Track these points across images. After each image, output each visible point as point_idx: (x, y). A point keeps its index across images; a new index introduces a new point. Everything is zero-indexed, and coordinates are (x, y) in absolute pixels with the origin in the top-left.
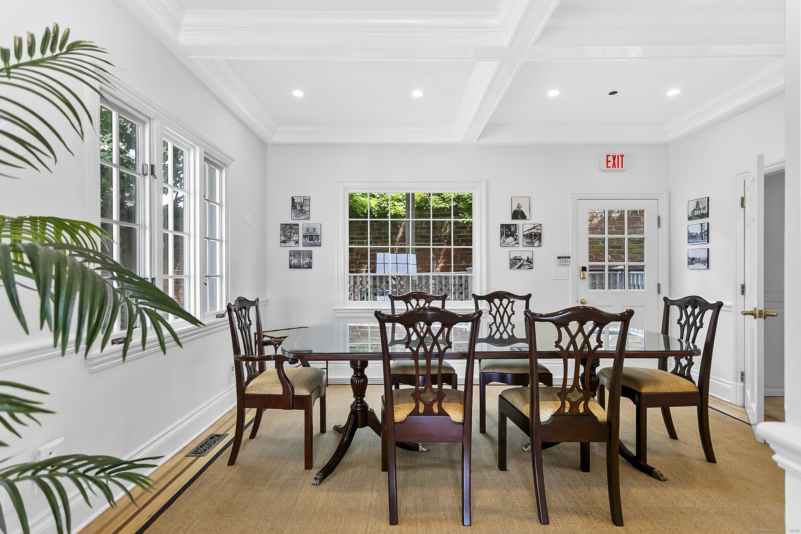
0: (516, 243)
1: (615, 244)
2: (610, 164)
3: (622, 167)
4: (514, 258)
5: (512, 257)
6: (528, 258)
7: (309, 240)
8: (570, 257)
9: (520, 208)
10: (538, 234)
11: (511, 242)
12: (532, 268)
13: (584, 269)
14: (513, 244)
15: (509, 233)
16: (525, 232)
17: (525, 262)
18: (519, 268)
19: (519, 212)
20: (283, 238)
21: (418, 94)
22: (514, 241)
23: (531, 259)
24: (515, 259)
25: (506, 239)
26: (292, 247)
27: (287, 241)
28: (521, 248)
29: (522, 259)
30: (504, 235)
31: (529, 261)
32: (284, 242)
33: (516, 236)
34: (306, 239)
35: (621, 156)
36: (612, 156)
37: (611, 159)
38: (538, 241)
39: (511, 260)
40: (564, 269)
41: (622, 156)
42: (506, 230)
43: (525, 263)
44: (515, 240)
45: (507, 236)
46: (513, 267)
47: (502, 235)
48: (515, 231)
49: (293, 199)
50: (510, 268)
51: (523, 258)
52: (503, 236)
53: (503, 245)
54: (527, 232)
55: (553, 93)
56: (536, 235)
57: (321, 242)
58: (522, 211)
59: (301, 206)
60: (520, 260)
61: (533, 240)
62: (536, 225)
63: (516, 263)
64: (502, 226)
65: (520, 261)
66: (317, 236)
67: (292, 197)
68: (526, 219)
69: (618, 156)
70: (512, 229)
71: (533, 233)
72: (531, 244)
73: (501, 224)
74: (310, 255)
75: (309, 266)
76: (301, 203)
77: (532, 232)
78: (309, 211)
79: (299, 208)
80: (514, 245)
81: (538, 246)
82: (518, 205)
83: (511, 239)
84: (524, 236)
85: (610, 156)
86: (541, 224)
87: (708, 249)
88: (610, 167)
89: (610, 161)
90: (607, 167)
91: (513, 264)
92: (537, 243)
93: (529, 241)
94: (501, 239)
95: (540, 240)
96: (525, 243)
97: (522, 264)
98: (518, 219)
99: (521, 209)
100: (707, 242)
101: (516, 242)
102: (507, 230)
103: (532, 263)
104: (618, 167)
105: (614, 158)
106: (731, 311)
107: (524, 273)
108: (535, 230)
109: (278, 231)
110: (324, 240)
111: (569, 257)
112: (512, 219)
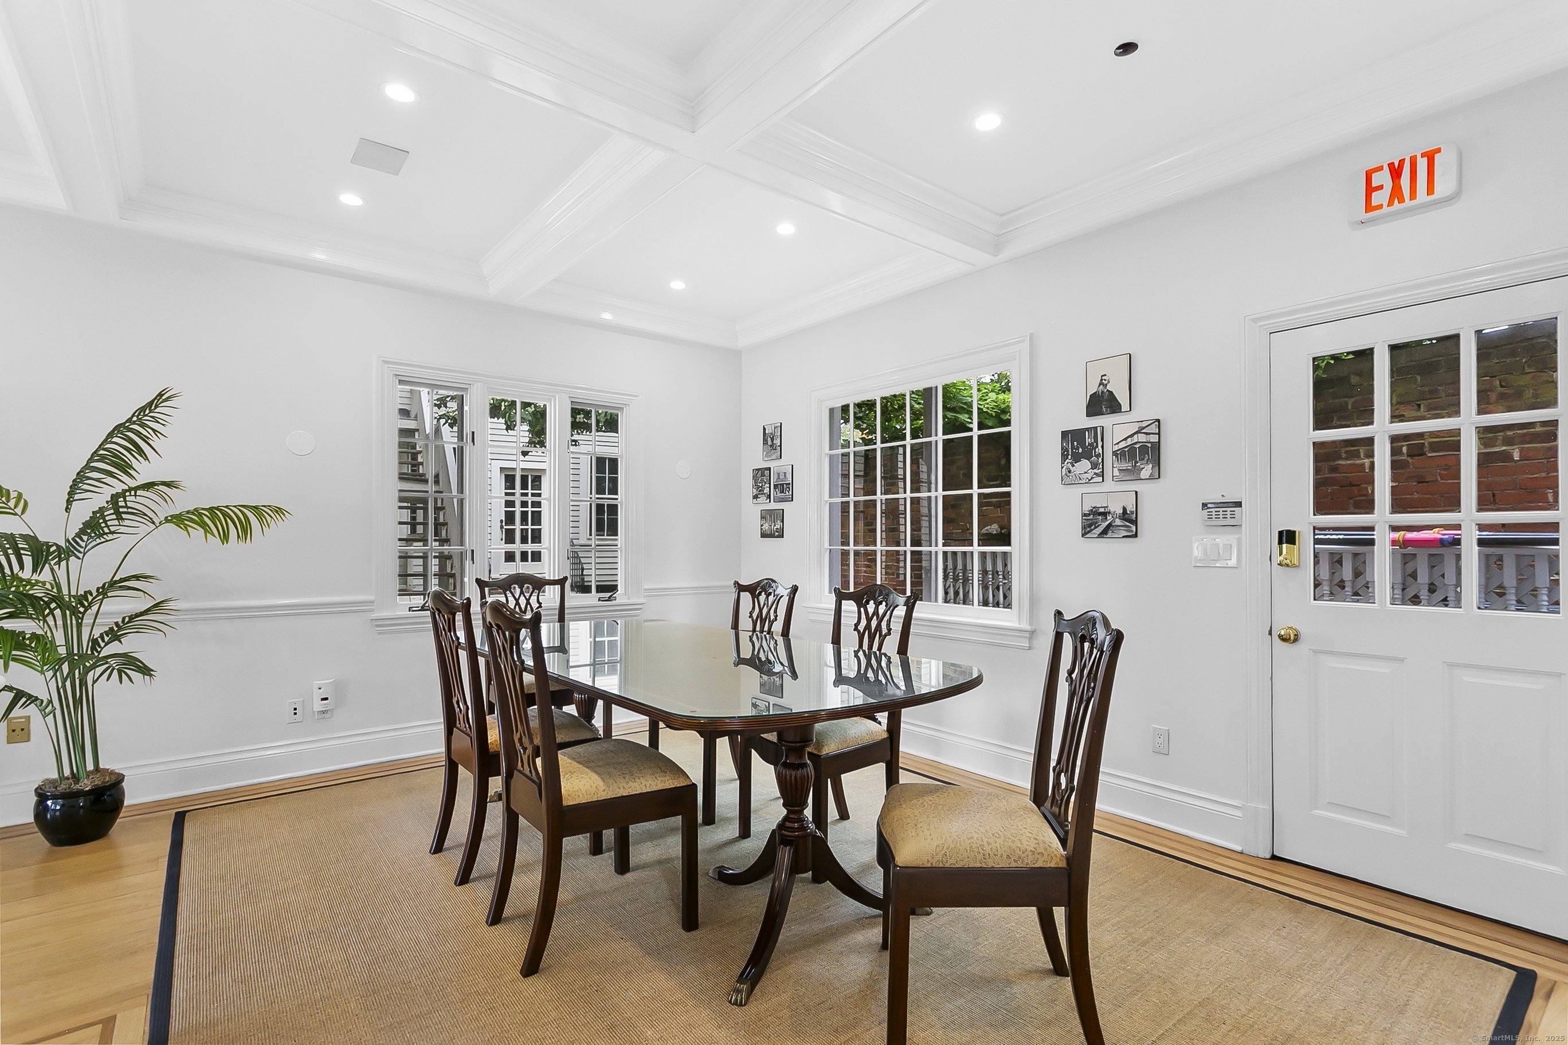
0: (1095, 474)
2: (1381, 197)
3: (1431, 191)
4: (1092, 510)
5: (1087, 509)
6: (1124, 509)
7: (780, 493)
9: (1106, 385)
10: (1149, 445)
11: (1086, 473)
12: (1136, 536)
13: (1288, 537)
14: (1089, 476)
15: (1080, 450)
16: (1118, 443)
17: (1117, 520)
18: (1104, 533)
19: (1102, 396)
22: (1092, 468)
23: (1132, 512)
24: (1095, 512)
25: (1073, 466)
28: (1109, 485)
29: (1109, 513)
30: (1070, 457)
31: (1130, 518)
33: (1096, 456)
35: (1421, 155)
36: (1386, 168)
37: (1383, 178)
38: (1151, 465)
39: (1085, 515)
40: (1223, 539)
41: (1430, 154)
42: (1072, 444)
43: (1118, 522)
44: (1094, 466)
45: (1077, 458)
46: (1089, 532)
47: (1064, 457)
48: (1093, 446)
49: (765, 429)
50: (1083, 536)
51: (1112, 510)
52: (1067, 458)
53: (1068, 480)
54: (1123, 445)
56: (1144, 449)
57: (795, 494)
58: (1111, 393)
59: (773, 439)
60: (1105, 514)
61: (1136, 462)
62: (1144, 424)
63: (1097, 523)
64: (1064, 434)
65: (1106, 518)
66: (788, 486)
67: (765, 426)
68: (1121, 412)
69: (1413, 159)
70: (1088, 441)
71: (1137, 446)
72: (1132, 474)
73: (1062, 432)
74: (783, 515)
75: (780, 534)
76: (772, 433)
77: (1136, 443)
78: (781, 446)
79: (770, 442)
80: (1092, 478)
81: (1151, 478)
82: (1102, 380)
83: (1084, 465)
84: (1115, 453)
85: (1380, 169)
86: (1158, 421)
88: (1380, 207)
89: (1380, 187)
90: (1369, 207)
91: (1090, 526)
92: (1147, 471)
93: (1125, 465)
94: (1062, 468)
95: (1157, 463)
96: (1116, 473)
97: (1110, 525)
98: (1100, 413)
99: (1108, 388)
101: (1096, 471)
102: (1075, 443)
103: (1135, 522)
104: (1414, 197)
105: (1396, 172)
107: (1114, 548)
108: (1142, 438)
110: (795, 490)
111: (1239, 504)
112: (1087, 416)
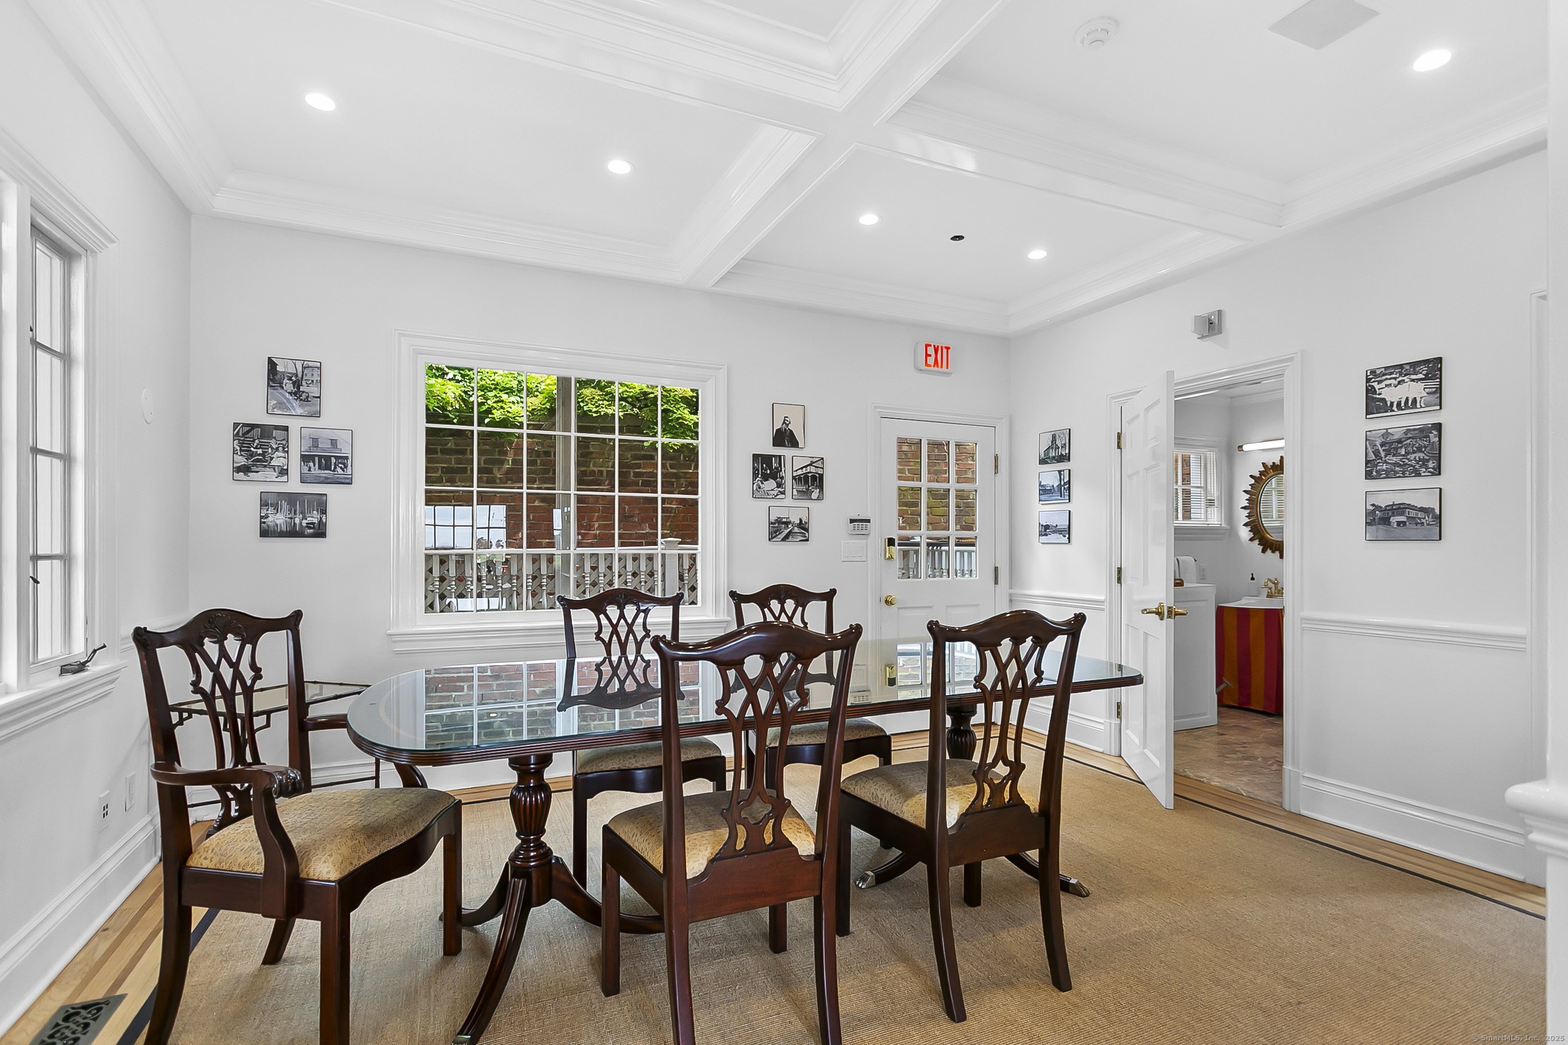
0: (780, 491)
1: (909, 499)
2: (931, 360)
3: (947, 368)
4: (777, 520)
5: (773, 519)
6: (801, 520)
7: (320, 468)
8: (870, 520)
9: (788, 424)
10: (818, 476)
11: (772, 490)
12: (807, 540)
13: (891, 542)
14: (775, 493)
15: (768, 472)
16: (796, 471)
17: (796, 528)
18: (784, 539)
19: (786, 433)
20: (241, 460)
21: (619, 167)
22: (777, 487)
23: (806, 523)
24: (779, 521)
25: (762, 483)
26: (266, 481)
27: (254, 469)
28: (788, 501)
29: (790, 522)
30: (760, 476)
31: (803, 526)
32: (245, 469)
33: (780, 478)
34: (311, 464)
35: (946, 348)
36: (933, 346)
37: (931, 351)
38: (818, 490)
39: (772, 523)
40: (860, 542)
41: (948, 348)
42: (762, 466)
43: (796, 530)
44: (779, 485)
45: (765, 478)
46: (775, 537)
47: (755, 475)
48: (779, 470)
49: (272, 364)
50: (769, 540)
51: (792, 521)
52: (758, 477)
53: (757, 494)
54: (800, 472)
55: (869, 219)
56: (814, 478)
57: (352, 475)
58: (791, 431)
59: (297, 384)
60: (787, 523)
61: (809, 487)
62: (815, 460)
63: (781, 530)
64: (756, 457)
65: (788, 526)
66: (343, 461)
67: (269, 358)
68: (798, 447)
69: (942, 347)
70: (774, 465)
71: (810, 475)
72: (806, 494)
73: (753, 455)
74: (321, 504)
75: (319, 532)
76: (297, 376)
77: (808, 473)
78: (319, 397)
79: (289, 386)
80: (777, 495)
81: (818, 499)
82: (785, 420)
83: (771, 484)
84: (794, 478)
85: (930, 345)
86: (822, 459)
87: (1070, 511)
88: (930, 366)
89: (930, 355)
90: (927, 365)
91: (775, 532)
92: (815, 494)
93: (803, 488)
94: (753, 484)
95: (821, 487)
96: (795, 492)
97: (790, 532)
98: (783, 445)
99: (789, 427)
100: (1068, 501)
101: (780, 489)
102: (764, 465)
103: (807, 530)
104: (942, 367)
105: (936, 350)
106: (1103, 610)
107: (793, 549)
108: (813, 469)
109: (226, 442)
110: (360, 468)
111: (868, 521)
112: (774, 445)
